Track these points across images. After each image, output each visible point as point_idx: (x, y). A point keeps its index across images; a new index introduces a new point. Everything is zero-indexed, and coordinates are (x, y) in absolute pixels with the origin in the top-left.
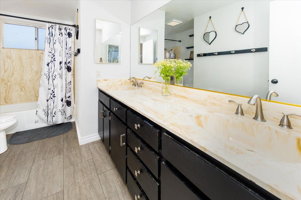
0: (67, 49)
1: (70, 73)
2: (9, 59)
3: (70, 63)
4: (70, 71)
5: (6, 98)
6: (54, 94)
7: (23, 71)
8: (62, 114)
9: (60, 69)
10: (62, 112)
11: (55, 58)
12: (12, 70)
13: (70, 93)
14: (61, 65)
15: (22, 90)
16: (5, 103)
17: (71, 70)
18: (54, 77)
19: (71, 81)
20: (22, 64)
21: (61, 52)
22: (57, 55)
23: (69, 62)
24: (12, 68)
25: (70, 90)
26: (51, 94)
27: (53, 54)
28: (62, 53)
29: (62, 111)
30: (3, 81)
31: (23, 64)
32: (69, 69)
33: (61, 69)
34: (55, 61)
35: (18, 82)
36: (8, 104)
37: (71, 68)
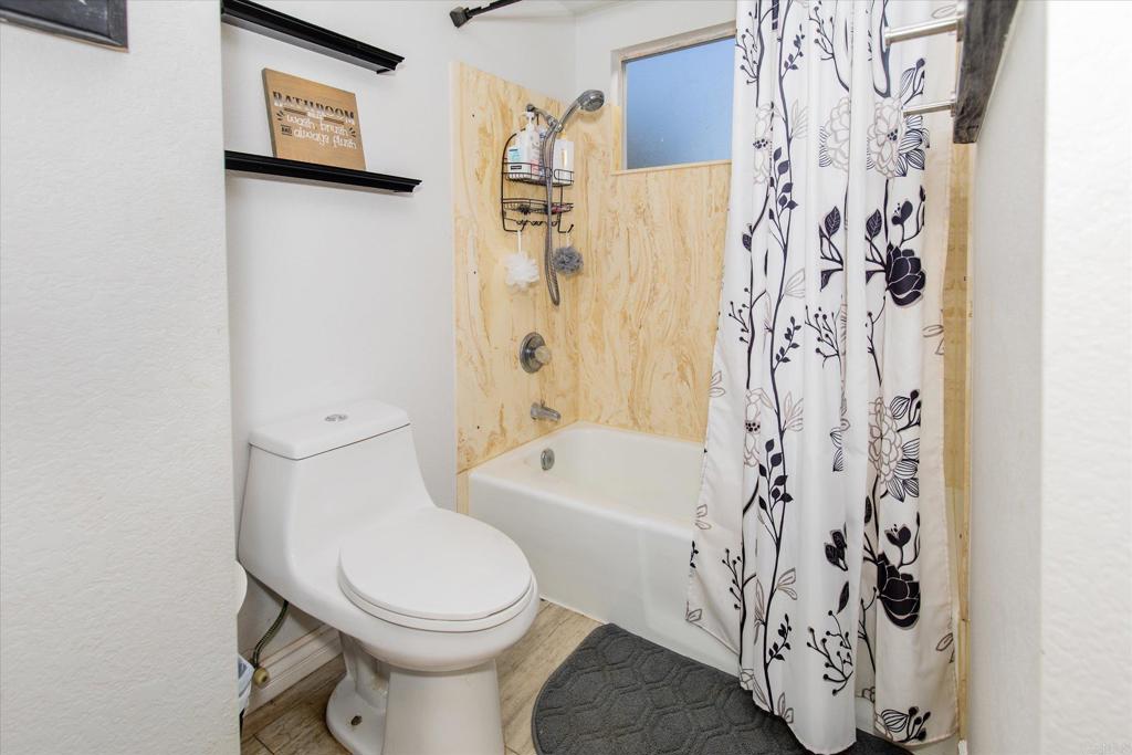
0: (887, 94)
1: (914, 308)
2: (641, 221)
3: (910, 223)
4: (916, 295)
5: (633, 400)
6: (777, 472)
7: (688, 280)
8: (832, 673)
9: (826, 275)
10: (836, 661)
11: (788, 188)
12: (650, 270)
13: (908, 498)
14: (837, 239)
15: (683, 377)
16: (631, 423)
17: (922, 284)
18: (781, 342)
19: (915, 394)
20: (684, 243)
21: (836, 126)
22: (803, 157)
23: (906, 209)
24: (651, 265)
25: (905, 474)
26: (762, 471)
27: (777, 155)
28: (842, 135)
29: (833, 645)
30: (625, 321)
31: (688, 240)
32: (902, 276)
33: (834, 278)
34: (792, 205)
35: (671, 331)
36: (639, 427)
37: (917, 263)
